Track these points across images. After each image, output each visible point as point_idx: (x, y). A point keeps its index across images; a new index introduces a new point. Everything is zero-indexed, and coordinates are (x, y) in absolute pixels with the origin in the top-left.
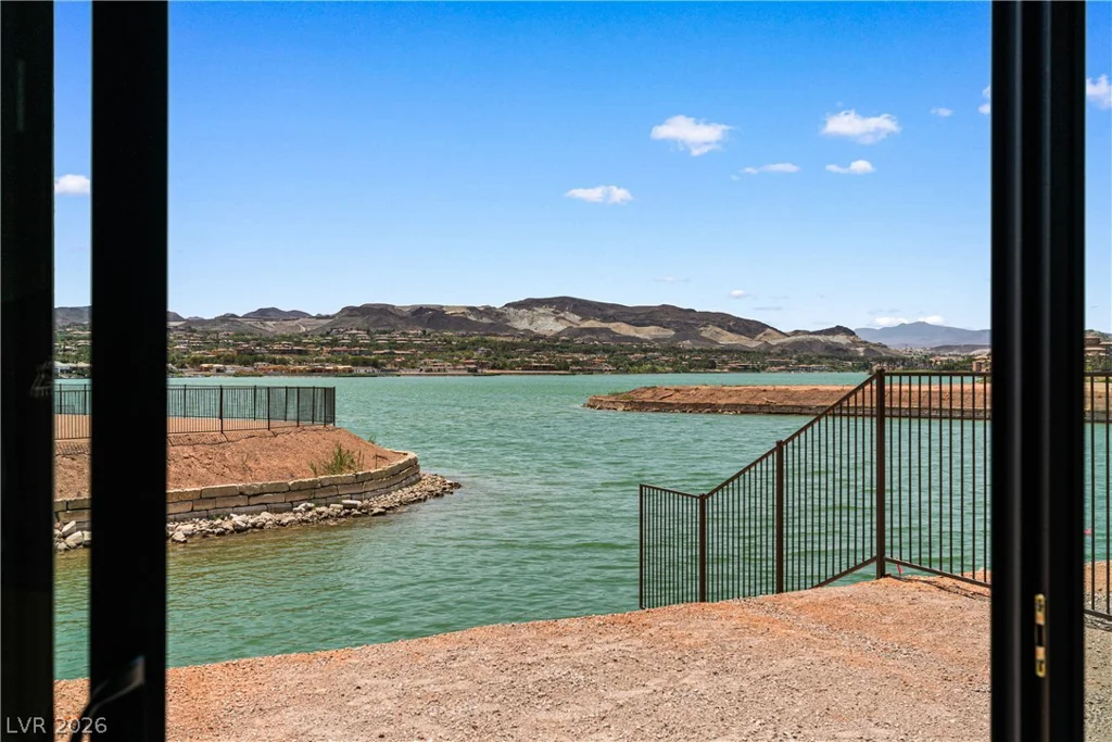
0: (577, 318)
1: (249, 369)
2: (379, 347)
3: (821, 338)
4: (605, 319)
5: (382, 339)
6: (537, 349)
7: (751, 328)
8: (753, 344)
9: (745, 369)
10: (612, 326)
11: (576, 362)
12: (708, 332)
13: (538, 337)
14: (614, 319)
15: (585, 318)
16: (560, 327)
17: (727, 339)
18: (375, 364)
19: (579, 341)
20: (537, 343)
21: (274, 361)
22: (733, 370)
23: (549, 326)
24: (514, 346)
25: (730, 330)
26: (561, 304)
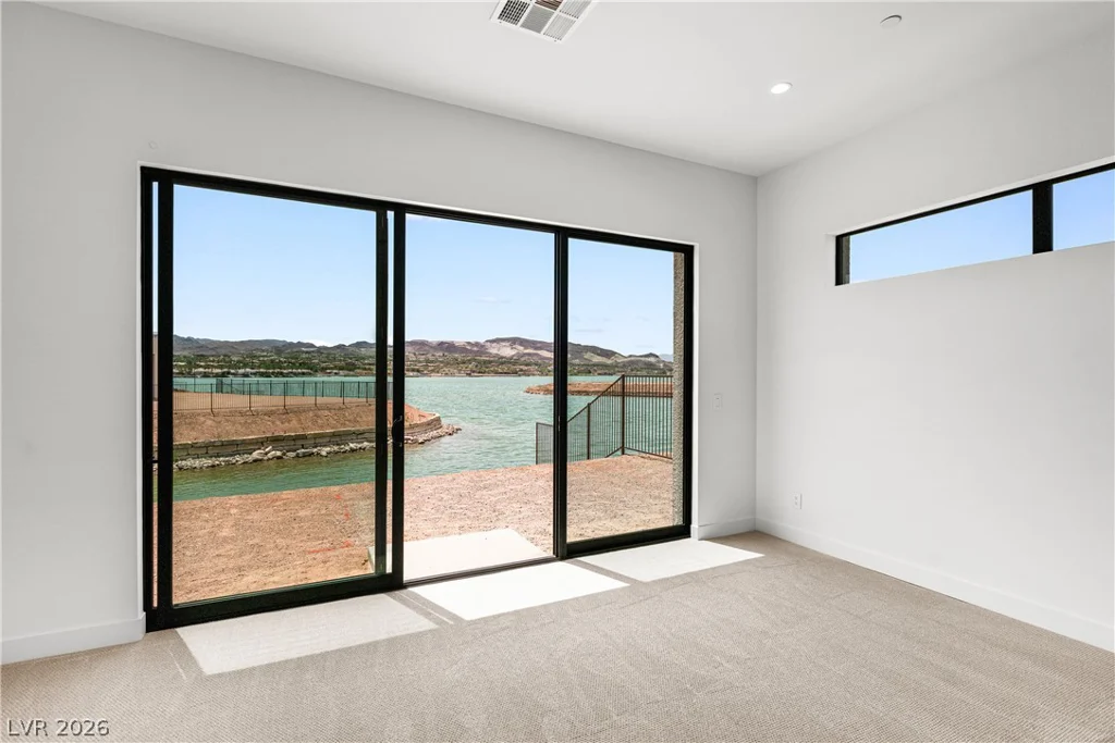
0: (522, 348)
1: (351, 373)
2: (420, 362)
3: (643, 359)
4: (536, 349)
5: (422, 358)
6: (502, 363)
7: (608, 354)
8: (609, 362)
9: (605, 374)
10: (539, 352)
11: (521, 370)
12: (588, 355)
13: (502, 358)
14: (540, 348)
15: (526, 348)
16: (513, 352)
17: (597, 359)
18: (418, 371)
19: (523, 359)
20: (502, 361)
21: (365, 369)
22: (599, 374)
23: (507, 352)
24: (490, 362)
25: (599, 355)
26: (514, 341)
